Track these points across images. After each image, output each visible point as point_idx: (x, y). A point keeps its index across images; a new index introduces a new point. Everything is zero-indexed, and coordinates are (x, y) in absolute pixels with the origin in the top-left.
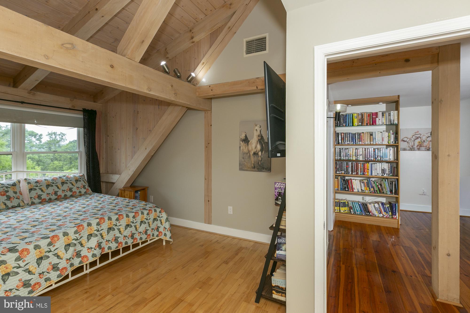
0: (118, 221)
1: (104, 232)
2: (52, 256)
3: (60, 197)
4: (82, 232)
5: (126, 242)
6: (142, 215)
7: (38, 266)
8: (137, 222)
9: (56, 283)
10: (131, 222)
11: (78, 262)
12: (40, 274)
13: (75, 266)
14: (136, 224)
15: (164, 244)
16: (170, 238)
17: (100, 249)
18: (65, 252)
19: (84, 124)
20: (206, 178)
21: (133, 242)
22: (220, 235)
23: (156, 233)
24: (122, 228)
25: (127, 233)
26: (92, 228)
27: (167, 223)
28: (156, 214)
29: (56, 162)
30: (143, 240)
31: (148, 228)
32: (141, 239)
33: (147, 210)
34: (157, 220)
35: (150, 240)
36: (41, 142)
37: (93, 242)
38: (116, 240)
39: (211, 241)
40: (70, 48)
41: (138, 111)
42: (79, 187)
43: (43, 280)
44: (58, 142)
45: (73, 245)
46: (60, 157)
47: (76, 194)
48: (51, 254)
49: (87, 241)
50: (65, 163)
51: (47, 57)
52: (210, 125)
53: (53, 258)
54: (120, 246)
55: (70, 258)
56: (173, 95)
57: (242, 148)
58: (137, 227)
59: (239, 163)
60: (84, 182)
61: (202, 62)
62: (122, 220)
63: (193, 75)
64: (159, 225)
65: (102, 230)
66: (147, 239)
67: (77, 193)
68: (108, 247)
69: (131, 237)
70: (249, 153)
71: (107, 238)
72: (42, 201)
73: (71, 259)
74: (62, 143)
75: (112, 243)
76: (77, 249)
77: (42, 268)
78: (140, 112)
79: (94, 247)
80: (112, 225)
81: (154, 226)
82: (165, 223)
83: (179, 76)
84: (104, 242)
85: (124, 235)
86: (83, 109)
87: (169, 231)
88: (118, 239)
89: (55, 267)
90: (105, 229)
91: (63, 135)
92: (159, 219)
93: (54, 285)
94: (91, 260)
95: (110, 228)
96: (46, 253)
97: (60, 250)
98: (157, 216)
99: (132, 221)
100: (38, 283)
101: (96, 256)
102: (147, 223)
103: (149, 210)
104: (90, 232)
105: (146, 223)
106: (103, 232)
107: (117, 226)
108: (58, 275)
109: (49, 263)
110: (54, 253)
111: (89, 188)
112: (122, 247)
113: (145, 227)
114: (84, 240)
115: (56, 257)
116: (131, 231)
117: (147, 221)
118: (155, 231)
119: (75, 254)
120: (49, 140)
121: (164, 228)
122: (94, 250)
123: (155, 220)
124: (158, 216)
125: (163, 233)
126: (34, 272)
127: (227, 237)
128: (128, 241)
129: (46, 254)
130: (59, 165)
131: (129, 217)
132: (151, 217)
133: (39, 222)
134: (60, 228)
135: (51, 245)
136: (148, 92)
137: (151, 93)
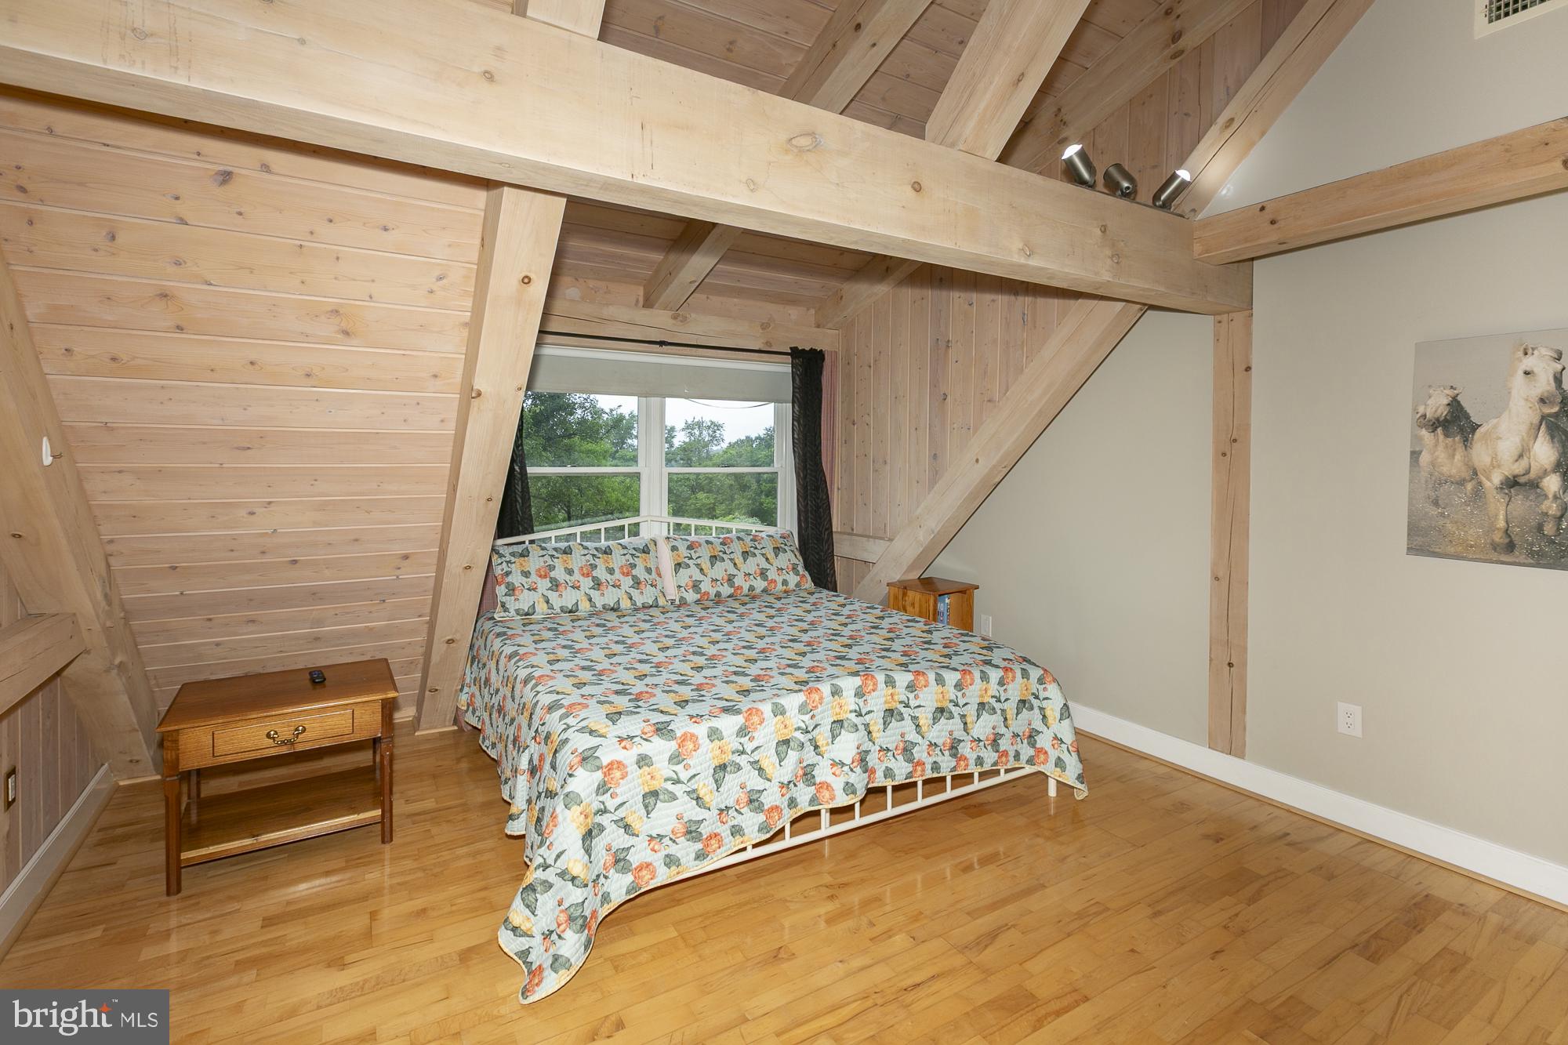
0: (912, 692)
1: (876, 720)
2: (746, 765)
3: (739, 591)
4: (819, 710)
5: (935, 762)
6: (985, 682)
7: (716, 788)
8: (966, 704)
9: (755, 846)
10: (951, 701)
11: (808, 798)
12: (721, 810)
13: (799, 807)
14: (965, 711)
15: (1052, 792)
16: (1078, 778)
17: (864, 773)
18: (778, 761)
19: (793, 392)
20: (1220, 575)
21: (954, 769)
22: (1290, 811)
23: (1027, 752)
24: (925, 718)
25: (939, 733)
26: (843, 701)
27: (1067, 722)
28: (1026, 686)
29: (701, 495)
30: (987, 767)
31: (1003, 730)
32: (979, 761)
33: (997, 667)
34: (1031, 708)
35: (1007, 771)
36: (672, 446)
37: (846, 747)
38: (907, 750)
39: (1255, 827)
40: (807, 148)
41: (948, 341)
42: (782, 569)
43: (727, 830)
44: (706, 445)
45: (796, 745)
46: (710, 483)
47: (776, 586)
48: (744, 760)
49: (830, 740)
50: (720, 498)
51: (752, 185)
52: (1244, 367)
53: (749, 773)
54: (919, 773)
55: (790, 782)
56: (1109, 261)
57: (1425, 458)
58: (969, 720)
59: (1409, 523)
60: (793, 555)
61: (1222, 120)
62: (925, 689)
63: (1184, 174)
64: (1038, 724)
65: (869, 712)
66: (999, 767)
67: (778, 585)
68: (884, 768)
69: (949, 750)
70: (1474, 482)
71: (882, 740)
72: (701, 597)
73: (792, 785)
74: (715, 448)
75: (896, 759)
76: (805, 757)
77: (725, 795)
78: (957, 341)
79: (848, 761)
80: (895, 701)
81: (1019, 724)
82: (1057, 721)
83: (1128, 188)
84: (875, 751)
85: (930, 739)
86: (791, 348)
87: (1074, 755)
88: (914, 751)
89: (753, 801)
90: (878, 712)
91: (716, 428)
92: (1035, 703)
93: (749, 848)
94: (842, 800)
95: (889, 710)
96: (734, 755)
97: (765, 754)
98: (1030, 692)
99: (953, 697)
100: (716, 835)
101: (854, 792)
102: (999, 712)
103: (1006, 669)
104: (837, 714)
105: (995, 713)
106: (873, 721)
107: (910, 707)
108: (760, 824)
109: (740, 783)
110: (752, 760)
111: (807, 574)
112: (924, 778)
113: (991, 725)
114: (823, 735)
115: (757, 772)
116: (949, 730)
117: (997, 706)
118: (1022, 743)
119: (801, 772)
120: (687, 440)
121: (1056, 738)
122: (850, 773)
123: (1024, 707)
124: (1033, 694)
125: (1049, 753)
126: (708, 803)
127: (1332, 830)
128: (942, 762)
129: (734, 759)
130: (708, 501)
131: (945, 685)
132: (1010, 692)
133: (706, 657)
134: (761, 688)
135: (745, 736)
136: (1023, 261)
137: (1034, 262)
